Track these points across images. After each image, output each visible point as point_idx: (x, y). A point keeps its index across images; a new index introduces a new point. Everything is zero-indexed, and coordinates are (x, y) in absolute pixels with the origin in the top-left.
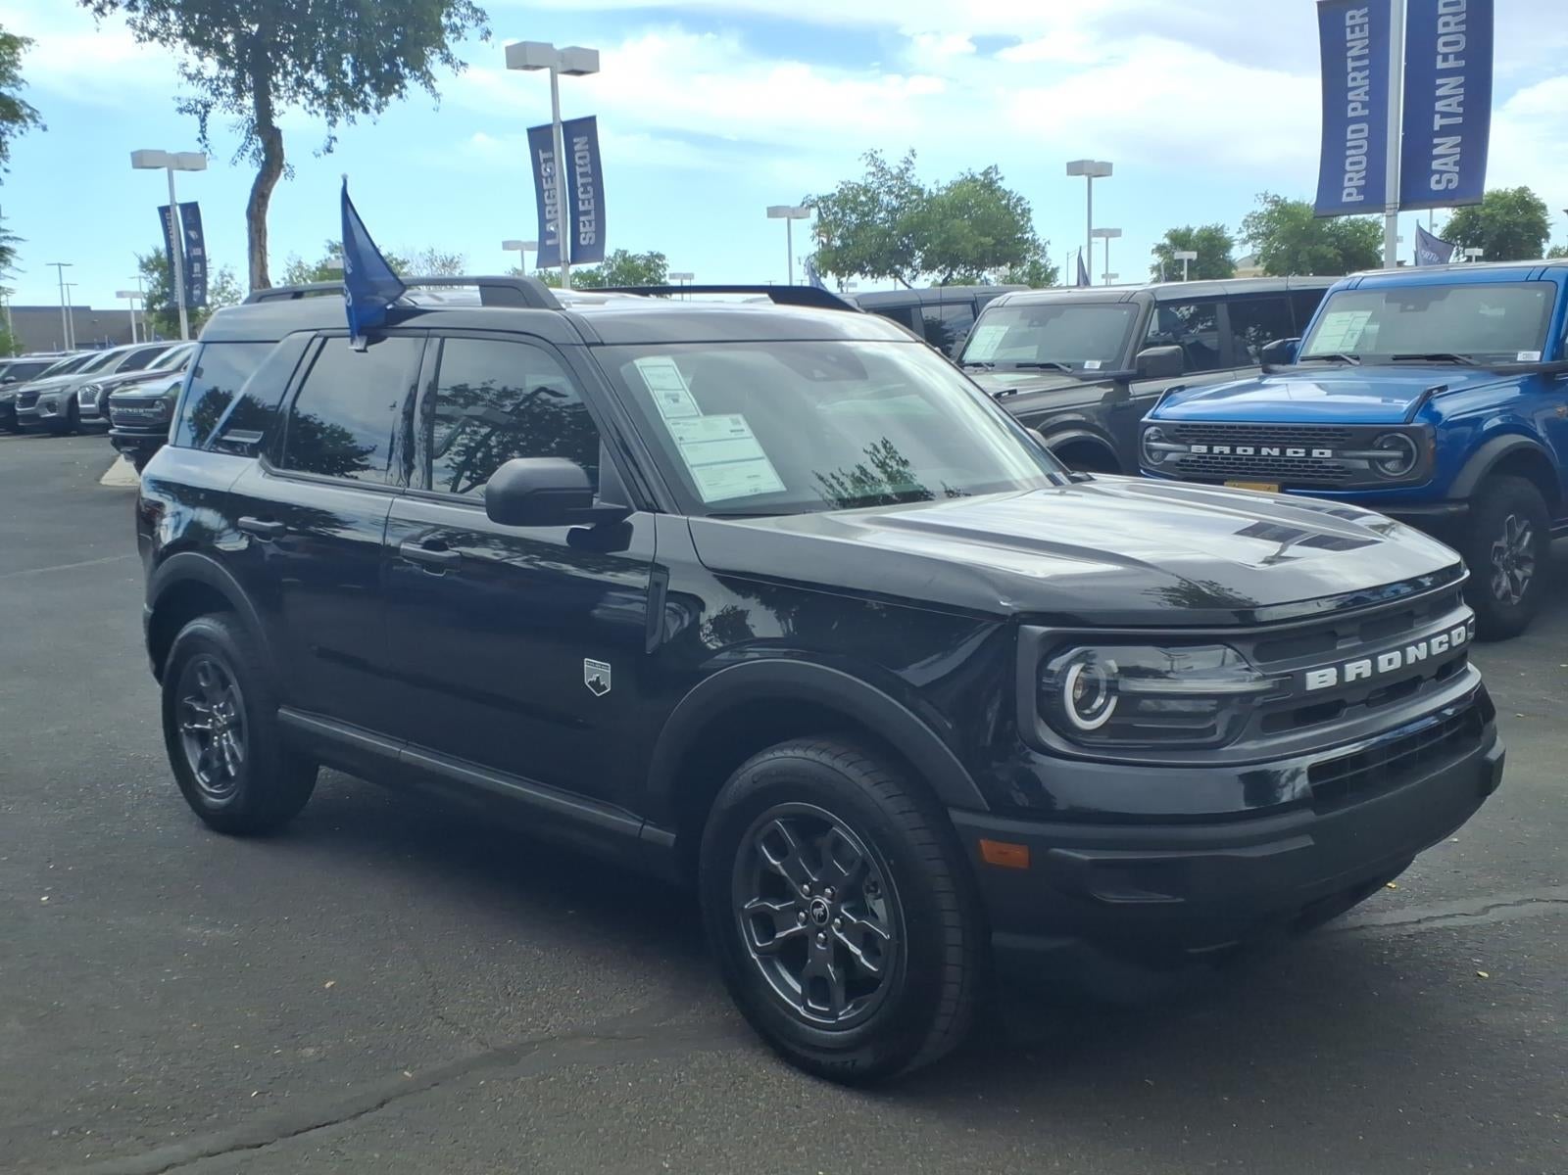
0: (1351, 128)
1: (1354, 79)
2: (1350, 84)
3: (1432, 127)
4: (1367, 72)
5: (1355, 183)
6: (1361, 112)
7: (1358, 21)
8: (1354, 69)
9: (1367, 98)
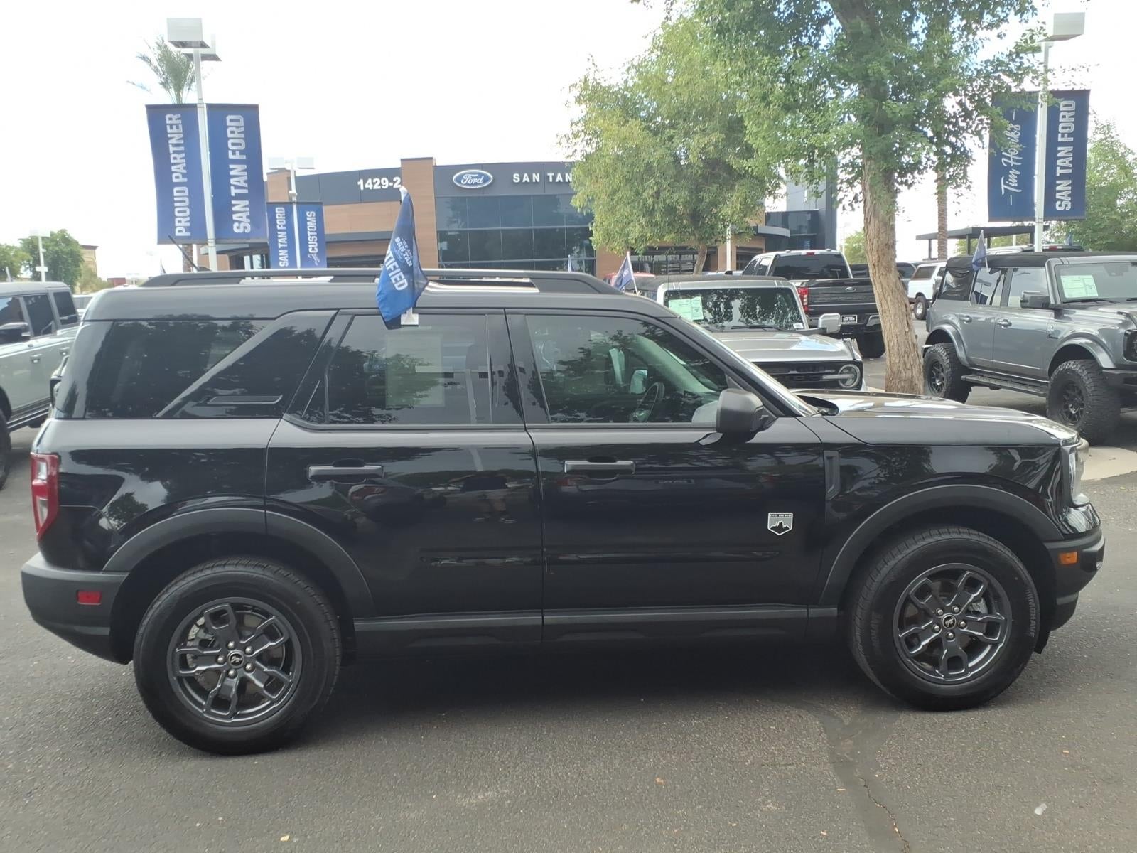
0: (176, 189)
1: (175, 158)
2: (172, 161)
3: (230, 193)
4: (183, 155)
5: (183, 224)
6: (181, 180)
7: (174, 121)
8: (175, 152)
9: (185, 171)
